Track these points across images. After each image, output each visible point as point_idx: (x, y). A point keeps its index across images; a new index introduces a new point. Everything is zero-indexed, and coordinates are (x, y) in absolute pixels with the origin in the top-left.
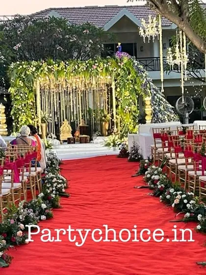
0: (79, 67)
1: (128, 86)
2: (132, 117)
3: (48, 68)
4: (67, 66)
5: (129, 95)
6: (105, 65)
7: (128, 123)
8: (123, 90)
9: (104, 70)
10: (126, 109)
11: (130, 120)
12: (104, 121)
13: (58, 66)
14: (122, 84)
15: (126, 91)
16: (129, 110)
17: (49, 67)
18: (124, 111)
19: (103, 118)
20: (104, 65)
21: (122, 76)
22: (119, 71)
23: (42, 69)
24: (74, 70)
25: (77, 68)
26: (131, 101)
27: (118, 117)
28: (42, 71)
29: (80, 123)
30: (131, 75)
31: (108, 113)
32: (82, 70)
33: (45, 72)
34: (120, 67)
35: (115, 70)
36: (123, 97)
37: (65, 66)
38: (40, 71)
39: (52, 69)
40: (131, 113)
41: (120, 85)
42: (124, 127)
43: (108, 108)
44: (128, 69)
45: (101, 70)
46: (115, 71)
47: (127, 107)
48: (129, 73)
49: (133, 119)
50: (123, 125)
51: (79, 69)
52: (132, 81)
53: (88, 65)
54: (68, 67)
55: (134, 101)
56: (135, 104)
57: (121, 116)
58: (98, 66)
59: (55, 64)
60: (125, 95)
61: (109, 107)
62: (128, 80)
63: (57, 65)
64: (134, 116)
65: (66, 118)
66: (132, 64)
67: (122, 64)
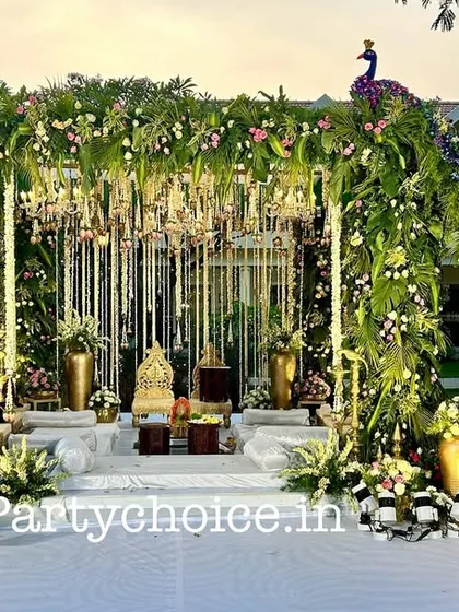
0: (188, 133)
1: (400, 226)
2: (414, 359)
3: (51, 131)
4: (136, 123)
5: (402, 261)
6: (306, 126)
7: (398, 388)
8: (380, 239)
9: (300, 150)
10: (388, 325)
11: (407, 374)
12: (281, 353)
13: (98, 124)
14: (374, 215)
15: (392, 246)
16: (404, 328)
17: (57, 124)
18: (382, 333)
19: (280, 344)
20: (300, 129)
21: (377, 182)
22: (364, 159)
23: (22, 129)
24: (168, 144)
25: (179, 135)
26: (412, 289)
27: (350, 355)
28: (22, 140)
29: (201, 356)
30: (416, 178)
31: (295, 328)
32: (205, 146)
33: (37, 147)
34: (369, 139)
35: (348, 151)
36: (376, 271)
37: (129, 123)
38: (13, 141)
39: (71, 136)
40: (409, 345)
41: (365, 220)
42: (375, 402)
43: (296, 310)
44: (407, 149)
45: (287, 148)
46: (347, 158)
47: (393, 315)
48: (412, 167)
49: (419, 370)
50: (373, 392)
51: (191, 142)
52: (420, 202)
53: (231, 123)
54: (141, 133)
55: (424, 290)
56: (429, 305)
57: (366, 354)
58: (273, 131)
59: (83, 112)
60: (389, 262)
61: (300, 306)
62: (402, 199)
63: (91, 118)
64: (424, 356)
65: (159, 338)
66: (425, 124)
67: (382, 124)
